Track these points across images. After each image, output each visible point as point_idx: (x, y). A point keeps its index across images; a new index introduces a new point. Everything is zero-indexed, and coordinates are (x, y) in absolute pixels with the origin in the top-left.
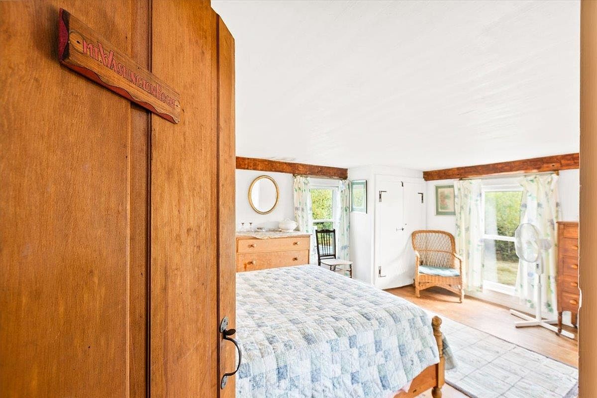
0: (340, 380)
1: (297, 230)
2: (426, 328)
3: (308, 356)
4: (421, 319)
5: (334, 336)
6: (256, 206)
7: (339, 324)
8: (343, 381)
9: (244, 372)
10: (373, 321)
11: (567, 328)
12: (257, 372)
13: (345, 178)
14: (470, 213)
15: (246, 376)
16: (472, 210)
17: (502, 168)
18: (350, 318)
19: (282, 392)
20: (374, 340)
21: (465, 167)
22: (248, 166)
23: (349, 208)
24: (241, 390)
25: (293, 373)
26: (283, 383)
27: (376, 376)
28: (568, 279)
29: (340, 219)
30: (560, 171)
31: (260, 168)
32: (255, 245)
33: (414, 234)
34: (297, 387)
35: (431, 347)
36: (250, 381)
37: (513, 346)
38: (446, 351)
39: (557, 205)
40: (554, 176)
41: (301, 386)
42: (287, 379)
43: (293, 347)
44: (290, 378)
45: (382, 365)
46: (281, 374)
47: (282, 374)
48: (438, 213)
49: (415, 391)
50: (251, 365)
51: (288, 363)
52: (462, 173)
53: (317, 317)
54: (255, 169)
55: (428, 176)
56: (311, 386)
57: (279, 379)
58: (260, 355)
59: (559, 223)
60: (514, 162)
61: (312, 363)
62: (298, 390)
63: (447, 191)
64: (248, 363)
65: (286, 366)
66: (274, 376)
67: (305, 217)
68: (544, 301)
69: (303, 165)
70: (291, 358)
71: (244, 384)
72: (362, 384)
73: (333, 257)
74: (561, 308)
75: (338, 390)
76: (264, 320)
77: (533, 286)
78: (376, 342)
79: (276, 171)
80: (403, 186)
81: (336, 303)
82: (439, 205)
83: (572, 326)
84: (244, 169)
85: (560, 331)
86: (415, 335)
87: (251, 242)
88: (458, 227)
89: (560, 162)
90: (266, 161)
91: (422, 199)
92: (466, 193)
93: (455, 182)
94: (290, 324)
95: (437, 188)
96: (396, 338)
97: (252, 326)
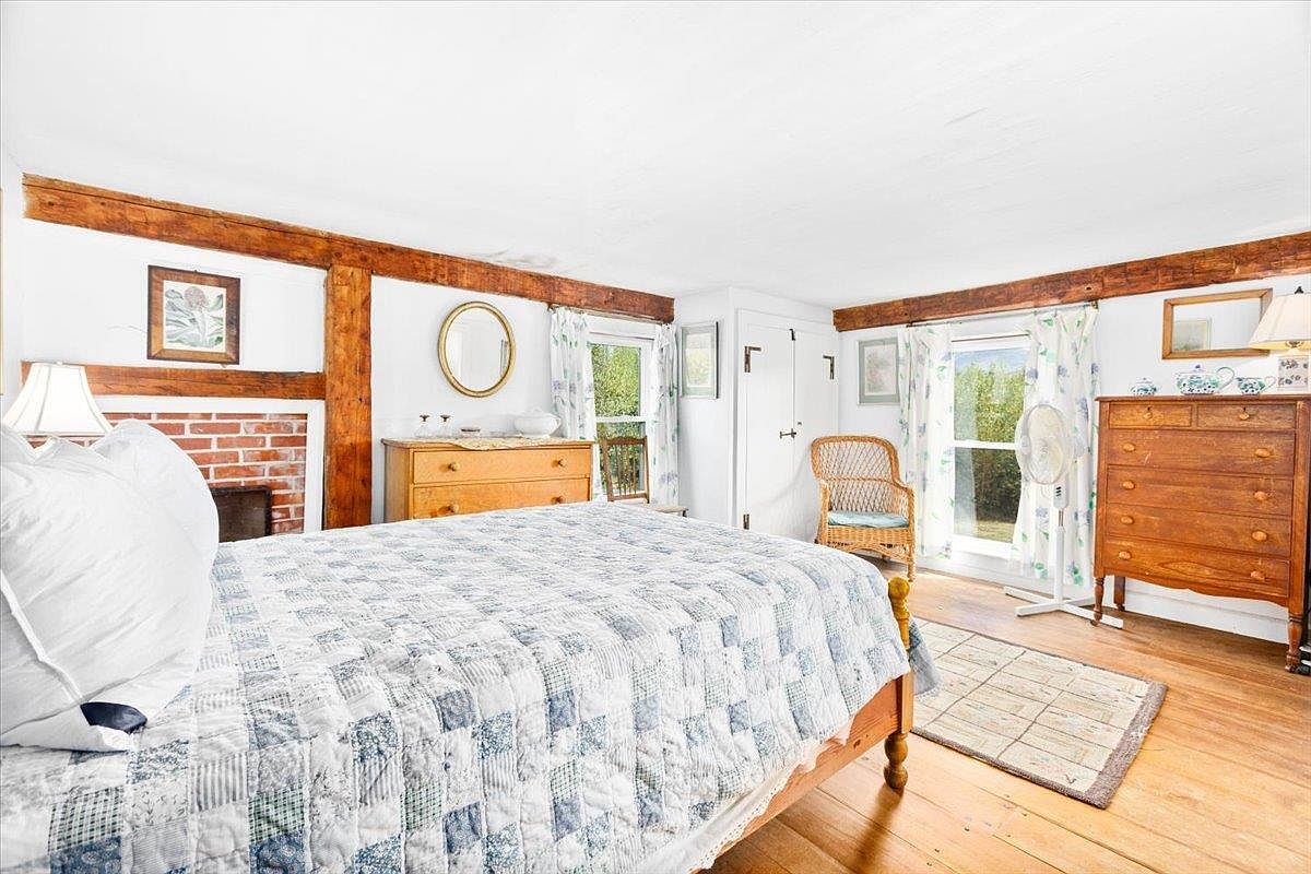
0: (704, 723)
1: (560, 433)
2: (879, 599)
3: (624, 666)
4: (870, 582)
5: (686, 620)
6: (458, 376)
7: (694, 595)
8: (710, 725)
9: (456, 712)
10: (771, 587)
11: (1109, 611)
12: (492, 711)
13: (669, 319)
14: (927, 397)
15: (463, 724)
16: (932, 389)
17: (991, 297)
18: (716, 583)
19: (562, 760)
20: (774, 628)
21: (920, 298)
22: (436, 273)
23: (677, 389)
24: (450, 761)
25: (588, 710)
26: (564, 736)
27: (785, 713)
28: (1115, 511)
29: (658, 414)
30: (1099, 301)
31: (466, 282)
32: (457, 466)
33: (816, 445)
34: (599, 746)
35: (892, 641)
36: (474, 735)
37: (1022, 650)
38: (917, 653)
39: (1094, 369)
40: (1090, 310)
41: (608, 743)
42: (574, 728)
43: (586, 648)
44: (583, 724)
45: (794, 683)
46: (557, 715)
47: (561, 714)
48: (863, 400)
49: (858, 743)
50: (474, 695)
51: (576, 684)
52: (914, 311)
53: (636, 586)
54: (453, 284)
55: (845, 319)
56: (635, 741)
57: (553, 728)
58: (498, 669)
59: (1102, 400)
60: (1015, 284)
61: (635, 683)
62: (601, 752)
63: (881, 351)
64: (466, 692)
65: (570, 693)
66: (538, 721)
67: (577, 407)
68: (1067, 562)
69: (572, 283)
70: (583, 672)
71: (457, 744)
72: (754, 731)
73: (642, 499)
74: (1101, 570)
75: (700, 748)
76: (500, 599)
77: (1047, 535)
78: (780, 632)
79: (507, 292)
80: (793, 339)
81: (677, 559)
82: (866, 382)
83: (1115, 606)
84: (426, 280)
85: (1099, 616)
86: (859, 615)
87: (448, 457)
88: (904, 425)
89: (1102, 281)
90: (480, 264)
91: (832, 371)
92: (920, 353)
93: (901, 331)
94: (570, 601)
95: (862, 345)
96: (822, 623)
97: (470, 613)
